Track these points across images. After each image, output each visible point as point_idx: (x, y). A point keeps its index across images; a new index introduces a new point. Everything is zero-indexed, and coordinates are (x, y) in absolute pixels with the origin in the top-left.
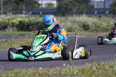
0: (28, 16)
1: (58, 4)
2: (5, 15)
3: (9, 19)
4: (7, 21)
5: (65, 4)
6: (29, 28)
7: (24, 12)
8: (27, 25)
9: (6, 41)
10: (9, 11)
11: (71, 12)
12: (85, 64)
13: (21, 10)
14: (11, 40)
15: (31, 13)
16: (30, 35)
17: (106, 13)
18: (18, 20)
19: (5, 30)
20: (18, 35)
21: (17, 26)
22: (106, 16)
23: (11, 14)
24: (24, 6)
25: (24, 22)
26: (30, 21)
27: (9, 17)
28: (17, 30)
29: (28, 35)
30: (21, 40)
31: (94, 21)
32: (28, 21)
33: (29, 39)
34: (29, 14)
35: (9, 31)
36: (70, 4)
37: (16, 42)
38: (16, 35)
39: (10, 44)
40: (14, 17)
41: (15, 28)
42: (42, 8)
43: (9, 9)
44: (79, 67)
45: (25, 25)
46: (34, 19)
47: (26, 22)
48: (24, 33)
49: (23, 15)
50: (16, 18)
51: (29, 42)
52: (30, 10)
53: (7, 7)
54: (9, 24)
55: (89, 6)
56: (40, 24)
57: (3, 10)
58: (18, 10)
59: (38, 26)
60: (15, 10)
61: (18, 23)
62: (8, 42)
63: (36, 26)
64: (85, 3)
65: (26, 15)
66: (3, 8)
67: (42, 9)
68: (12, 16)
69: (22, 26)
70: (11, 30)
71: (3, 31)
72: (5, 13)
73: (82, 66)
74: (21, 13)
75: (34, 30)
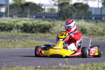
0: (32, 19)
1: (59, 10)
2: (11, 18)
3: (14, 22)
4: (13, 23)
5: (65, 9)
6: (32, 30)
7: (28, 16)
8: (30, 27)
9: (10, 41)
10: (15, 14)
11: (71, 17)
12: (79, 64)
13: (26, 13)
14: (15, 41)
15: (34, 17)
16: (32, 37)
17: (102, 19)
18: (23, 23)
19: (10, 31)
20: (22, 36)
21: (22, 28)
22: (103, 22)
23: (17, 17)
24: (29, 10)
25: (28, 25)
26: (33, 24)
27: (14, 20)
28: (21, 31)
29: (31, 37)
30: (24, 41)
31: (91, 26)
32: (32, 24)
33: (31, 40)
34: (33, 17)
35: (14, 33)
36: (70, 10)
37: (20, 42)
38: (20, 36)
39: (14, 44)
40: (19, 19)
41: (20, 30)
42: (45, 12)
43: (15, 12)
44: (73, 67)
45: (29, 28)
46: (37, 22)
47: (30, 24)
48: (27, 34)
49: (27, 19)
50: (21, 21)
51: (32, 43)
52: (34, 14)
53: (13, 10)
54: (14, 26)
55: (87, 12)
56: (42, 27)
57: (9, 13)
58: (23, 14)
59: (40, 29)
60: (20, 13)
61: (22, 25)
62: (12, 42)
63: (39, 28)
64: (83, 9)
65: (30, 19)
66: (10, 11)
67: (45, 14)
68: (17, 19)
69: (26, 28)
70: (16, 31)
71: (9, 32)
72: (11, 16)
73: (77, 66)
74: (26, 17)
75: (37, 32)
